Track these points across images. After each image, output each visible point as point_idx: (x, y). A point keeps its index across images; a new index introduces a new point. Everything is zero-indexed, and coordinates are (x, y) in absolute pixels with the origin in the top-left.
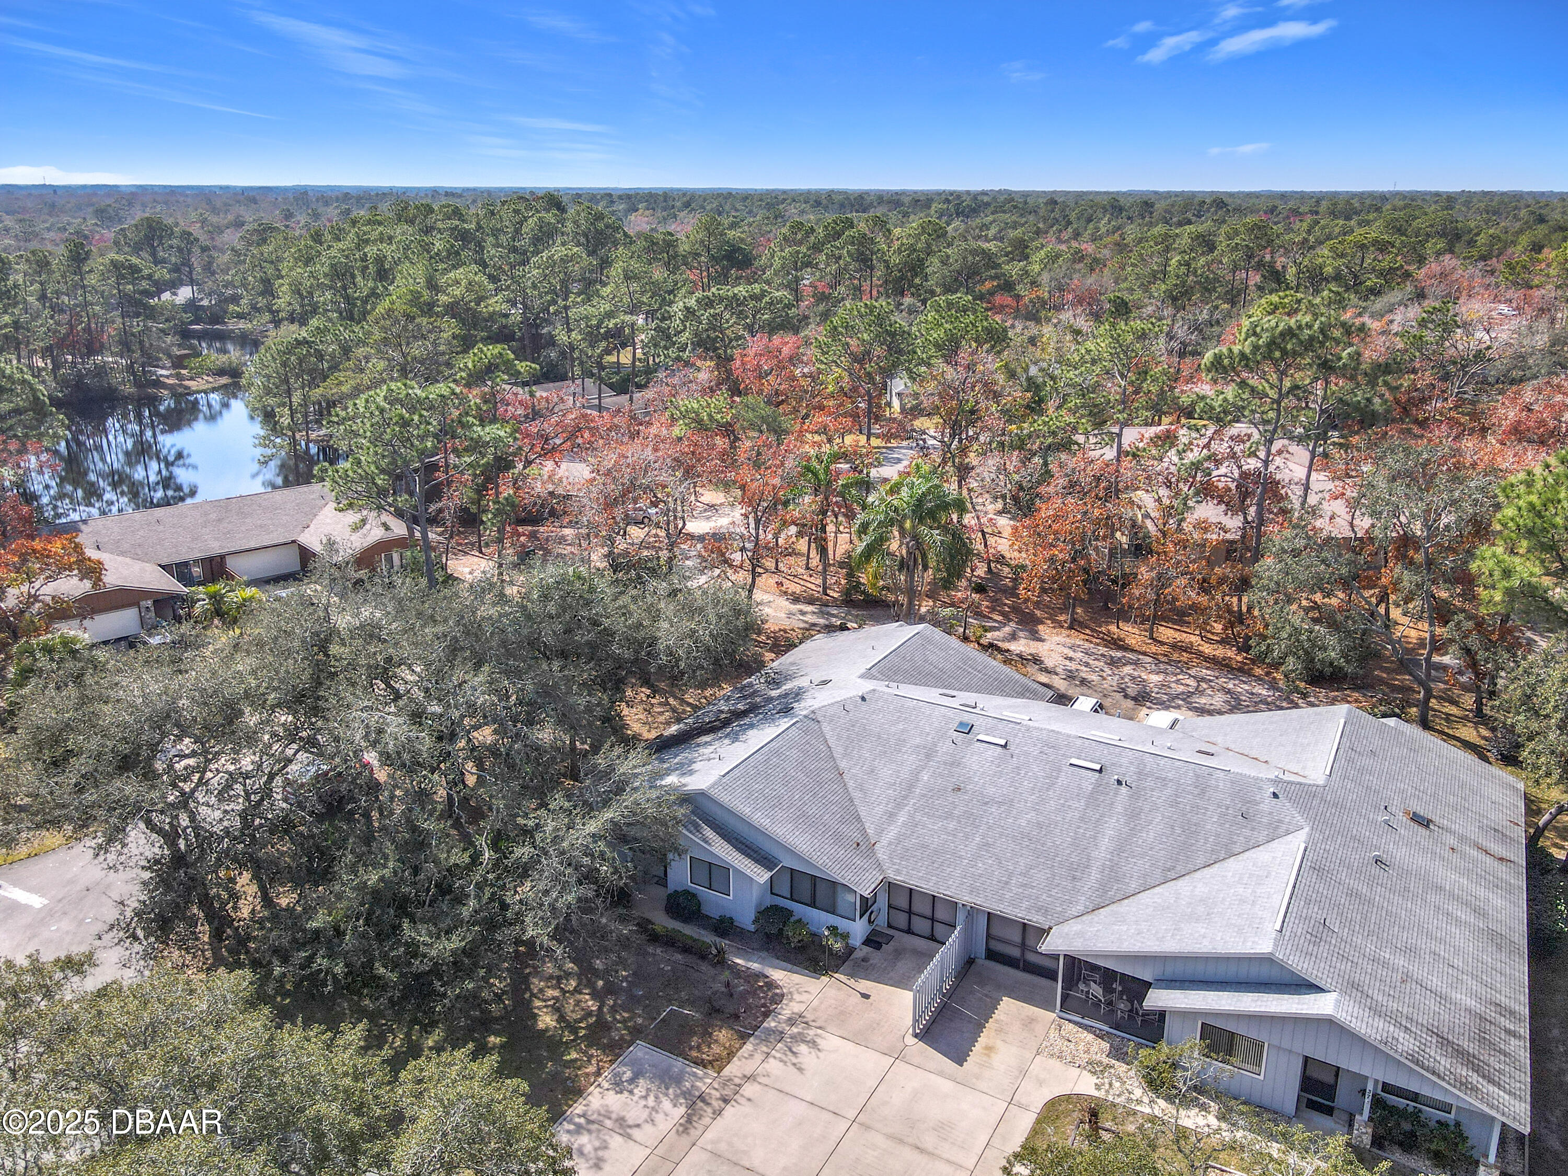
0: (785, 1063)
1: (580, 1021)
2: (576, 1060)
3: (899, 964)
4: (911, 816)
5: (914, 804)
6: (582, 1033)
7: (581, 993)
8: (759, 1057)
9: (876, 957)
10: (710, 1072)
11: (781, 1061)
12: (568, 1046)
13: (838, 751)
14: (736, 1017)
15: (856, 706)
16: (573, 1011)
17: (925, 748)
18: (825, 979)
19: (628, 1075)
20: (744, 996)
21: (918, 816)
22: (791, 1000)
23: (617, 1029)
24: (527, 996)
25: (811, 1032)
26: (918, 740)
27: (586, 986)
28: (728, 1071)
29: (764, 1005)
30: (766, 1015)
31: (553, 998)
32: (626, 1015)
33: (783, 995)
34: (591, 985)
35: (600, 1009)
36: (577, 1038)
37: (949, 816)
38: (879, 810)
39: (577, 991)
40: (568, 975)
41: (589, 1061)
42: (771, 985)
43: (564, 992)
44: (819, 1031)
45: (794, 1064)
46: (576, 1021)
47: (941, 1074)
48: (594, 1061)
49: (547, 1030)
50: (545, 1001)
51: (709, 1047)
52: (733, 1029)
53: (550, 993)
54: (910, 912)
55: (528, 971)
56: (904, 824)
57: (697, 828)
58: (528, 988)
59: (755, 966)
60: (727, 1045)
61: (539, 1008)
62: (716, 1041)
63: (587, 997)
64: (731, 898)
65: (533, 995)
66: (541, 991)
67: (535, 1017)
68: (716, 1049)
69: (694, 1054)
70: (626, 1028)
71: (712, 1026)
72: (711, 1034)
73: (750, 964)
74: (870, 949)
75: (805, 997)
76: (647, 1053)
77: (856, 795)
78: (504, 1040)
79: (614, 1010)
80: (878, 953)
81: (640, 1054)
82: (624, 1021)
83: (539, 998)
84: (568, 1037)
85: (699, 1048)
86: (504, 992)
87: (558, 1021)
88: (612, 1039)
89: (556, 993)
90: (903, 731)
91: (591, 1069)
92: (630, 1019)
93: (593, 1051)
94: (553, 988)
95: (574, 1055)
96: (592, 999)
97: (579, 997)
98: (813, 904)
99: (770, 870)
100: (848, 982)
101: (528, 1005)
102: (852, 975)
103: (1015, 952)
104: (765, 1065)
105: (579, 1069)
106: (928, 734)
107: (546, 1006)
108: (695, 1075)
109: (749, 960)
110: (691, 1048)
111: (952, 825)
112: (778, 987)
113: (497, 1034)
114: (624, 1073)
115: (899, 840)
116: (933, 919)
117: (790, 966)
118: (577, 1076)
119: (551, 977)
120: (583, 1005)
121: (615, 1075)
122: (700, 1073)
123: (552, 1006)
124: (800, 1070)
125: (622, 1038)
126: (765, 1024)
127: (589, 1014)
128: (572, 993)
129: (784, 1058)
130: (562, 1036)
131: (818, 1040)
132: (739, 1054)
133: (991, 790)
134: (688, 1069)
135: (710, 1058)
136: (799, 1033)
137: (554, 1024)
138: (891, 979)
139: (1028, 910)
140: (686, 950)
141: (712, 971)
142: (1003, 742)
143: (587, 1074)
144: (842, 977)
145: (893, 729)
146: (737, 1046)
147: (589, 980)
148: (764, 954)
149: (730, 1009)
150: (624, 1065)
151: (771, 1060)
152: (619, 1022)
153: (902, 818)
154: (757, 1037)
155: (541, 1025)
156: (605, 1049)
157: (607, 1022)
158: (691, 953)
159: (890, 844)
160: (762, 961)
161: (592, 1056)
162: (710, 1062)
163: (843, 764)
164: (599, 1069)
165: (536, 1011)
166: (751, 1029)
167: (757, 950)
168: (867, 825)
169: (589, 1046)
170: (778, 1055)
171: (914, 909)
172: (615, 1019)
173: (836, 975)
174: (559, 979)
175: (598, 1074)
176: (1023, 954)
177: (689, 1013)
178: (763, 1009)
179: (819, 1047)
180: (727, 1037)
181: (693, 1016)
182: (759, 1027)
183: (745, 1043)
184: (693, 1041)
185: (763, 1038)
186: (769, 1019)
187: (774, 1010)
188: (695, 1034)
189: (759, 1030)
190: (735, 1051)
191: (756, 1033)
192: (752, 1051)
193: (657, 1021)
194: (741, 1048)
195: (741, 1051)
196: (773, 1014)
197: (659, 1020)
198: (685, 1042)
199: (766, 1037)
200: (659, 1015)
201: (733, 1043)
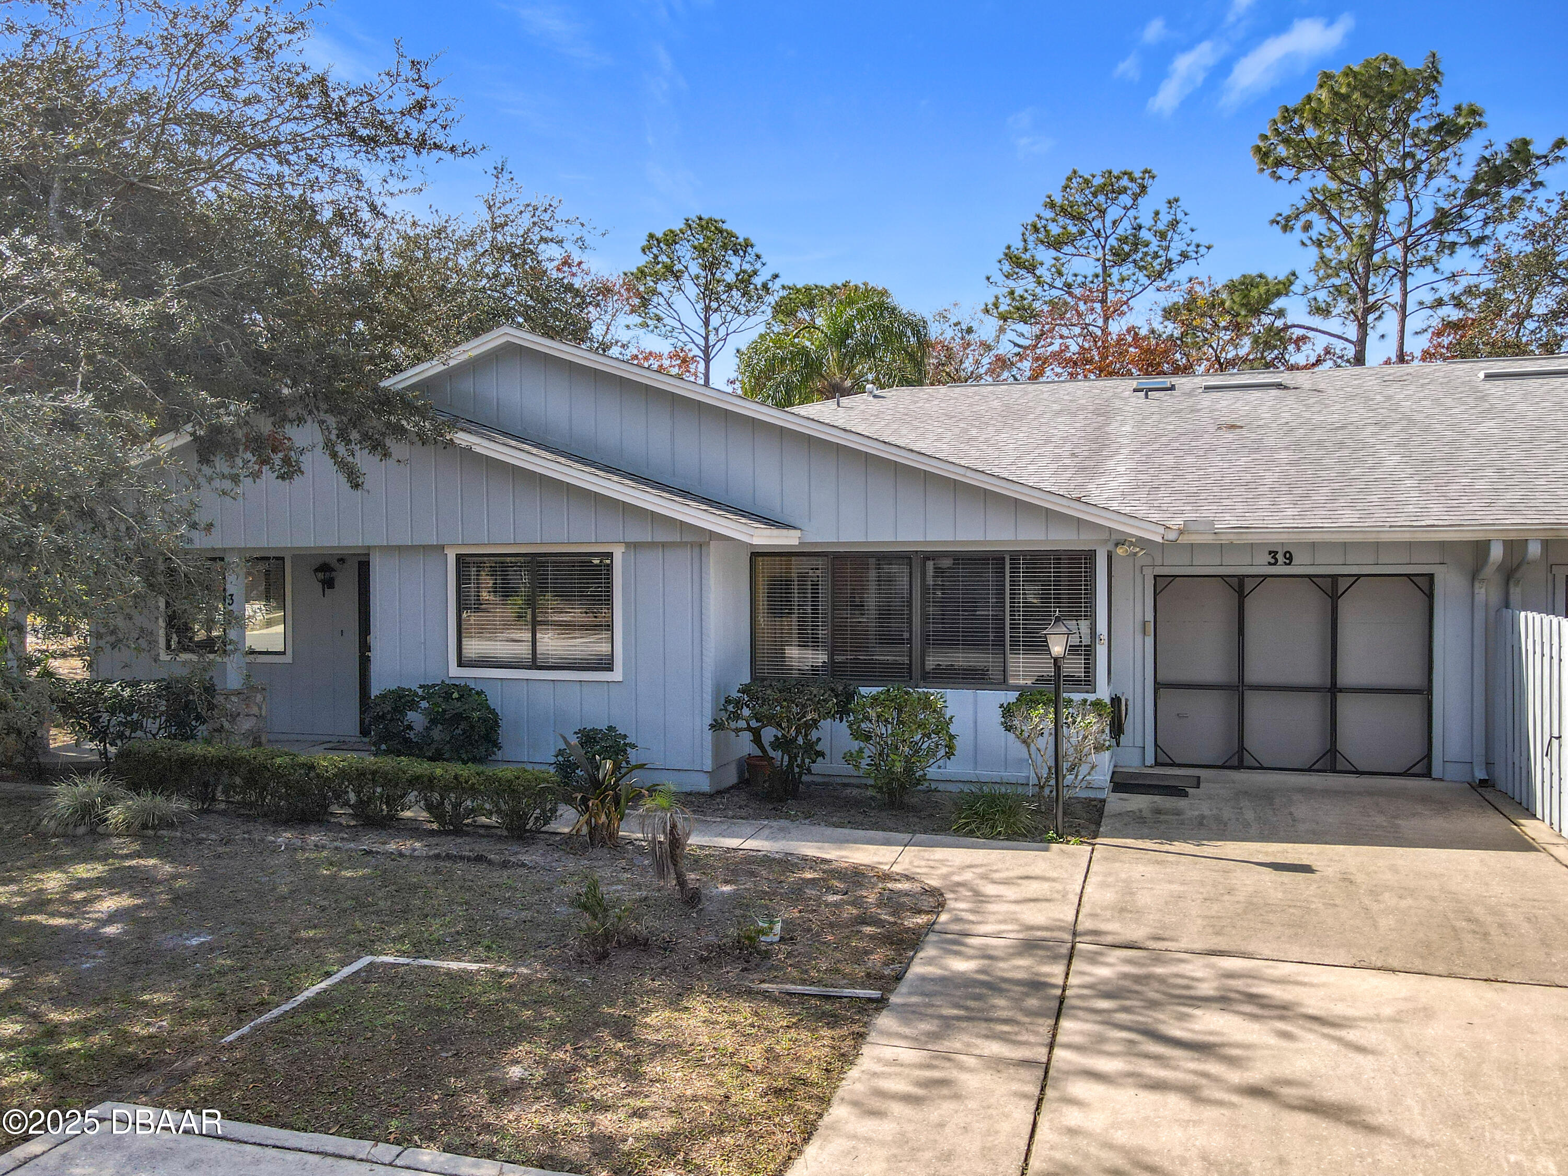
8: (994, 1089)
18: (1071, 850)
22: (982, 898)
25: (1196, 969)
29: (866, 921)
30: (903, 942)
33: (933, 893)
42: (856, 876)
51: (635, 1075)
54: (1239, 687)
59: (754, 844)
62: (669, 1048)
64: (617, 675)
68: (681, 1079)
69: (533, 1117)
71: (628, 994)
72: (625, 1027)
73: (731, 843)
74: (1154, 798)
75: (1036, 888)
80: (1188, 800)
85: (559, 1084)
110: (507, 1094)
116: (1332, 690)
117: (902, 836)
126: (918, 969)
131: (1269, 990)
132: (853, 1084)
136: (1138, 979)
146: (819, 1053)
148: (778, 823)
151: (1083, 1089)
166: (863, 983)
167: (744, 818)
171: (1259, 669)
173: (1102, 840)
177: (474, 967)
178: (868, 930)
179: (1304, 1010)
180: (733, 1025)
181: (502, 975)
182: (899, 978)
183: (860, 1037)
184: (516, 1062)
185: (955, 1012)
186: (929, 951)
187: (930, 927)
188: (522, 1032)
189: (903, 988)
190: (814, 1074)
191: (894, 999)
192: (929, 1067)
193: (276, 1012)
194: (847, 1059)
195: (854, 1073)
196: (932, 937)
197: (286, 1007)
198: (459, 1074)
199: (967, 1008)
200: (291, 993)
201: (785, 1044)
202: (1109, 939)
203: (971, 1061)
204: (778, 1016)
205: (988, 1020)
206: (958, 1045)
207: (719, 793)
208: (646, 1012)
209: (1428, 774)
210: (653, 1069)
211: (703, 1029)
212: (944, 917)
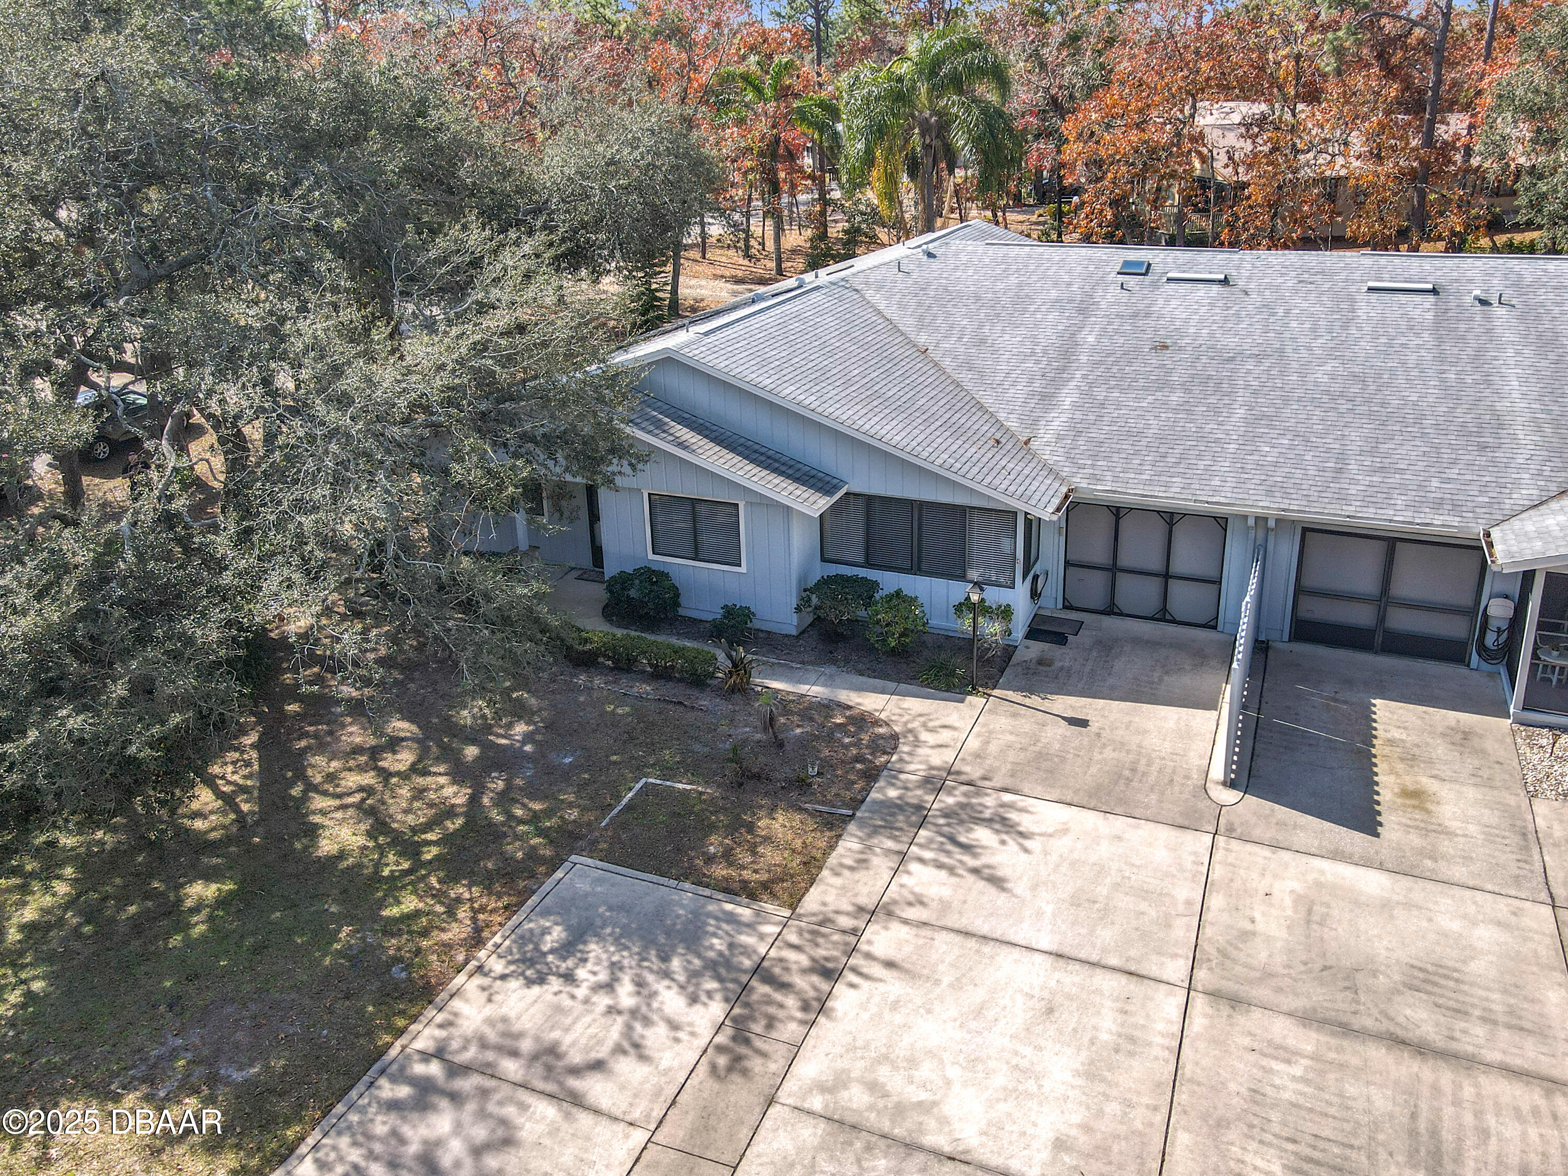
0: (951, 870)
1: (428, 827)
2: (417, 914)
3: (1119, 665)
4: (1087, 393)
5: (1085, 377)
6: (430, 853)
7: (425, 773)
8: (882, 865)
9: (1062, 656)
10: (769, 907)
11: (940, 866)
12: (394, 885)
13: (907, 324)
14: (802, 784)
15: (920, 265)
16: (406, 812)
17: (1070, 301)
18: (976, 701)
19: (556, 935)
20: (805, 743)
21: (1100, 393)
22: (917, 743)
23: (517, 837)
24: (296, 791)
25: (990, 801)
26: (1054, 294)
27: (438, 760)
28: (812, 901)
29: (858, 759)
30: (871, 775)
31: (361, 789)
32: (537, 806)
33: (895, 737)
34: (450, 756)
35: (474, 800)
36: (418, 864)
37: (1164, 384)
38: (1018, 392)
39: (417, 769)
40: (394, 744)
41: (451, 913)
42: (862, 721)
43: (386, 775)
44: (1007, 797)
45: (975, 871)
46: (414, 830)
47: (1337, 855)
48: (463, 913)
49: (342, 855)
50: (339, 796)
51: (754, 853)
52: (801, 810)
53: (352, 780)
54: (1113, 569)
55: (303, 743)
56: (1075, 406)
57: (659, 425)
58: (300, 775)
59: (815, 691)
60: (798, 843)
61: (323, 813)
62: (767, 839)
63: (442, 780)
64: (743, 569)
65: (311, 788)
66: (331, 777)
67: (313, 831)
68: (770, 856)
69: (720, 871)
70: (540, 832)
71: (752, 808)
72: (751, 828)
73: (803, 689)
74: (1045, 646)
75: (945, 736)
76: (599, 881)
77: (965, 377)
78: (229, 886)
79: (504, 799)
80: (1063, 649)
81: (583, 886)
82: (535, 818)
83: (325, 793)
84: (393, 864)
85: (728, 856)
86: (243, 789)
87: (370, 834)
88: (508, 860)
89: (368, 779)
90: (1020, 285)
91: (457, 931)
92: (549, 813)
93: (460, 890)
94: (361, 769)
95: (410, 903)
96: (454, 782)
97: (420, 781)
98: (916, 568)
99: (829, 492)
100: (1027, 701)
101: (298, 810)
102: (1030, 690)
103: (1362, 616)
104: (904, 879)
105: (425, 933)
106: (1069, 284)
107: (344, 807)
108: (732, 919)
109: (800, 682)
110: (710, 860)
111: (1175, 398)
112: (877, 723)
113: (209, 876)
114: (545, 931)
115: (1076, 430)
116: (1166, 576)
117: (892, 685)
118: (418, 952)
119: (357, 750)
120: (432, 795)
121: (523, 940)
122: (745, 913)
123: (359, 806)
124: (997, 882)
125: (532, 854)
126: (874, 795)
127: (450, 812)
128: (404, 776)
129: (945, 859)
130: (378, 865)
131: (1013, 816)
132: (832, 860)
133: (1231, 341)
134: (712, 907)
135: (764, 877)
136: (963, 806)
137: (361, 840)
138: (1112, 688)
139: (1412, 506)
140: (660, 674)
141: (724, 707)
142: (1222, 277)
143: (447, 947)
144: (1010, 694)
145: (1000, 286)
146: (822, 844)
147: (444, 748)
148: (830, 670)
149: (784, 772)
150: (546, 913)
151: (914, 867)
152: (521, 822)
153: (1068, 397)
154: (862, 824)
155: (326, 847)
156: (487, 882)
157: (491, 824)
158: (670, 678)
159: (1059, 438)
160: (830, 682)
161: (458, 900)
162: (766, 886)
163: (922, 339)
164: (478, 930)
165: (317, 819)
166: (846, 805)
167: (813, 663)
168: (1002, 416)
169: (452, 878)
170: (928, 855)
171: (1125, 560)
172: (510, 816)
173: (996, 692)
174: (375, 753)
175: (476, 940)
176: (1382, 619)
177: (689, 787)
178: (859, 766)
179: (1021, 829)
180: (792, 827)
181: (701, 793)
182: (863, 801)
183: (839, 837)
184: (712, 844)
185: (880, 823)
186: (881, 783)
187: (885, 766)
188: (712, 828)
189: (863, 807)
190: (819, 856)
191: (858, 814)
192: (862, 853)
193: (616, 811)
194: (832, 847)
195: (834, 854)
196: (885, 773)
197: (619, 808)
198: (692, 849)
199: (886, 821)
200: (619, 798)
201: (810, 839)
202: (963, 778)
203: (878, 850)
204: (811, 824)
205: (892, 828)
206: (876, 841)
207: (803, 632)
208: (759, 819)
209: (1215, 628)
210: (761, 849)
211: (780, 830)
212: (895, 758)
